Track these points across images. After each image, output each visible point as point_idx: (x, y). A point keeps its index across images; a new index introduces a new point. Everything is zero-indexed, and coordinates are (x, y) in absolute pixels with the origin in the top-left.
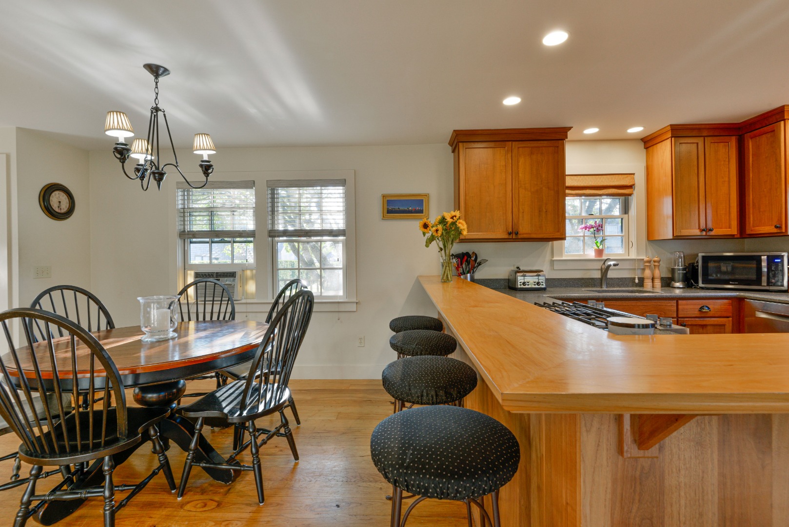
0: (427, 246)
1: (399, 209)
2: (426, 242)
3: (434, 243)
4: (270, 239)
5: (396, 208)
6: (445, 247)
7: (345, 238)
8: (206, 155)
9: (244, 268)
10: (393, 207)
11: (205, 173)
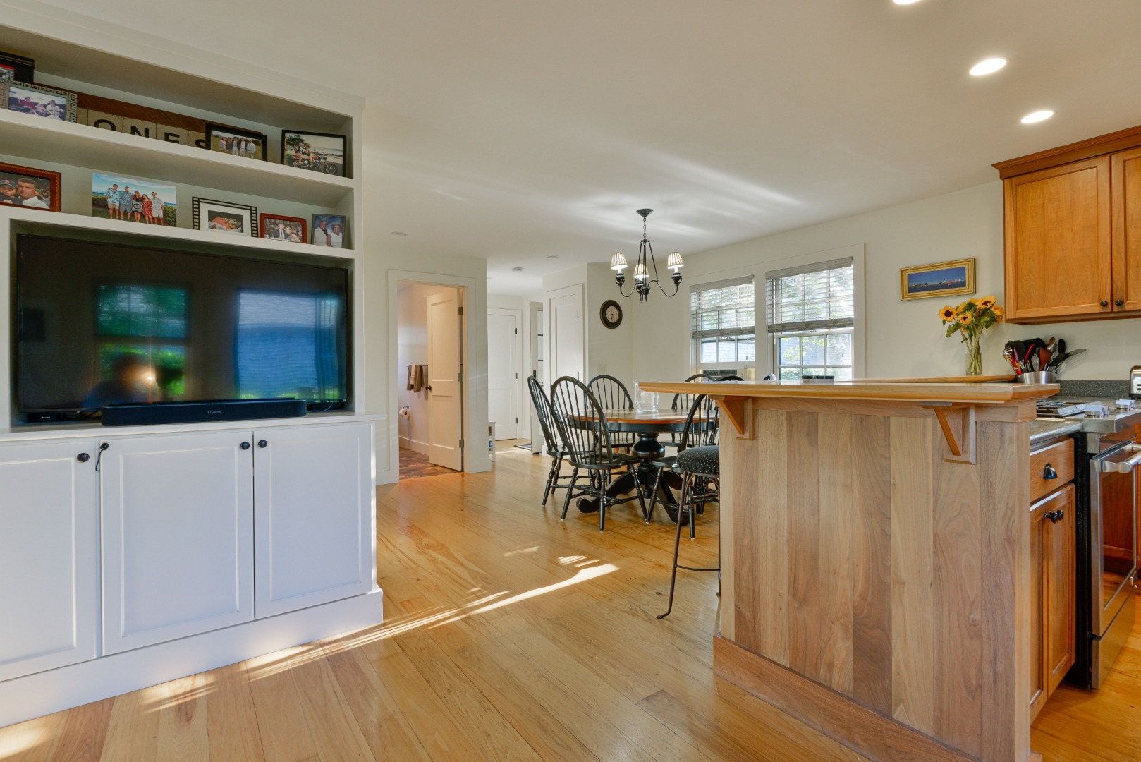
0: (948, 336)
1: (926, 284)
2: (948, 331)
3: (958, 332)
4: (770, 334)
5: (923, 283)
6: (971, 336)
7: (852, 328)
8: (676, 269)
9: (747, 365)
10: (918, 283)
11: (675, 283)
